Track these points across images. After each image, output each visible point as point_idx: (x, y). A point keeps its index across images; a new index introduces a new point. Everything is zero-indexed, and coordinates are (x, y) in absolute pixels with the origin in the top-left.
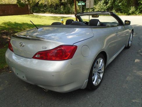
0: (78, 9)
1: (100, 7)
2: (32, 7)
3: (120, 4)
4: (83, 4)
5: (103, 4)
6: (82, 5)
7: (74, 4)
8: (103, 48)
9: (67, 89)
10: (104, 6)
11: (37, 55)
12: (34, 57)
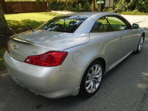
0: (97, 7)
1: (121, 6)
2: (50, 5)
3: (143, 3)
4: (103, 2)
5: (124, 2)
6: (101, 4)
7: (93, 2)
8: (101, 54)
9: (57, 95)
10: (125, 5)
11: (28, 60)
12: (25, 61)
